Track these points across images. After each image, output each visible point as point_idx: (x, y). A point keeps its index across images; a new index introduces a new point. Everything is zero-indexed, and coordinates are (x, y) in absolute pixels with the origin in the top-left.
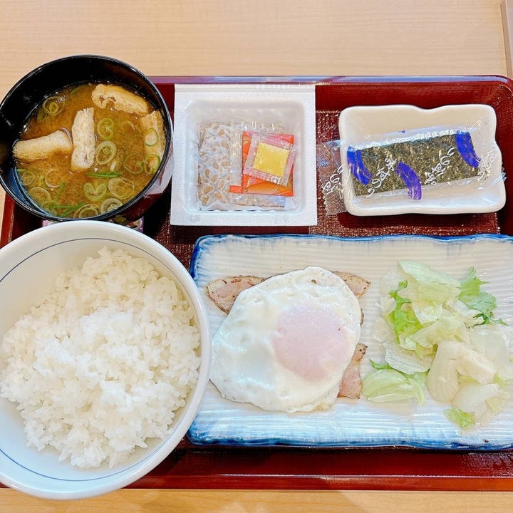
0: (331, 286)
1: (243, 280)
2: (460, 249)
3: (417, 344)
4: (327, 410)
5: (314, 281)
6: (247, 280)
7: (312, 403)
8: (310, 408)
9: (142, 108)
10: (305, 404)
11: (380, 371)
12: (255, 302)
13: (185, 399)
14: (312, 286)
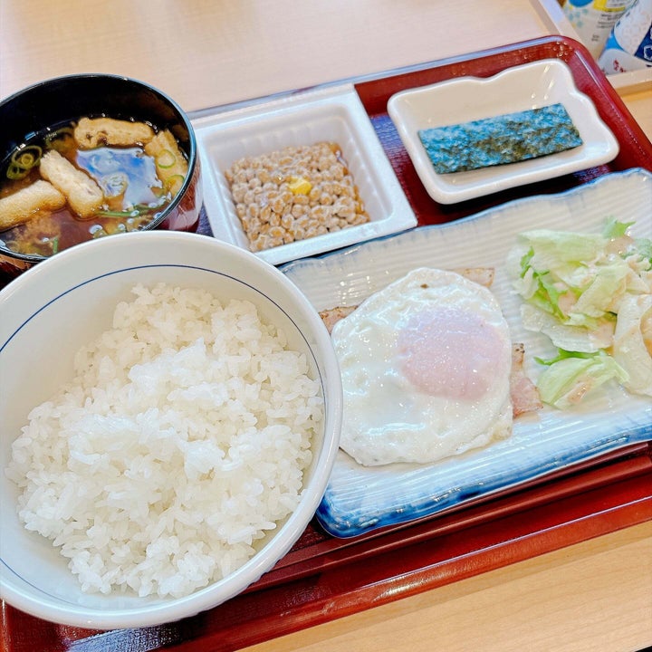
0: (447, 284)
1: (331, 314)
2: (582, 199)
3: (585, 315)
4: (507, 437)
5: (425, 286)
6: (337, 313)
7: (485, 432)
8: (484, 439)
9: (145, 132)
10: (475, 437)
11: (554, 364)
12: (357, 331)
13: (309, 449)
14: (424, 290)
